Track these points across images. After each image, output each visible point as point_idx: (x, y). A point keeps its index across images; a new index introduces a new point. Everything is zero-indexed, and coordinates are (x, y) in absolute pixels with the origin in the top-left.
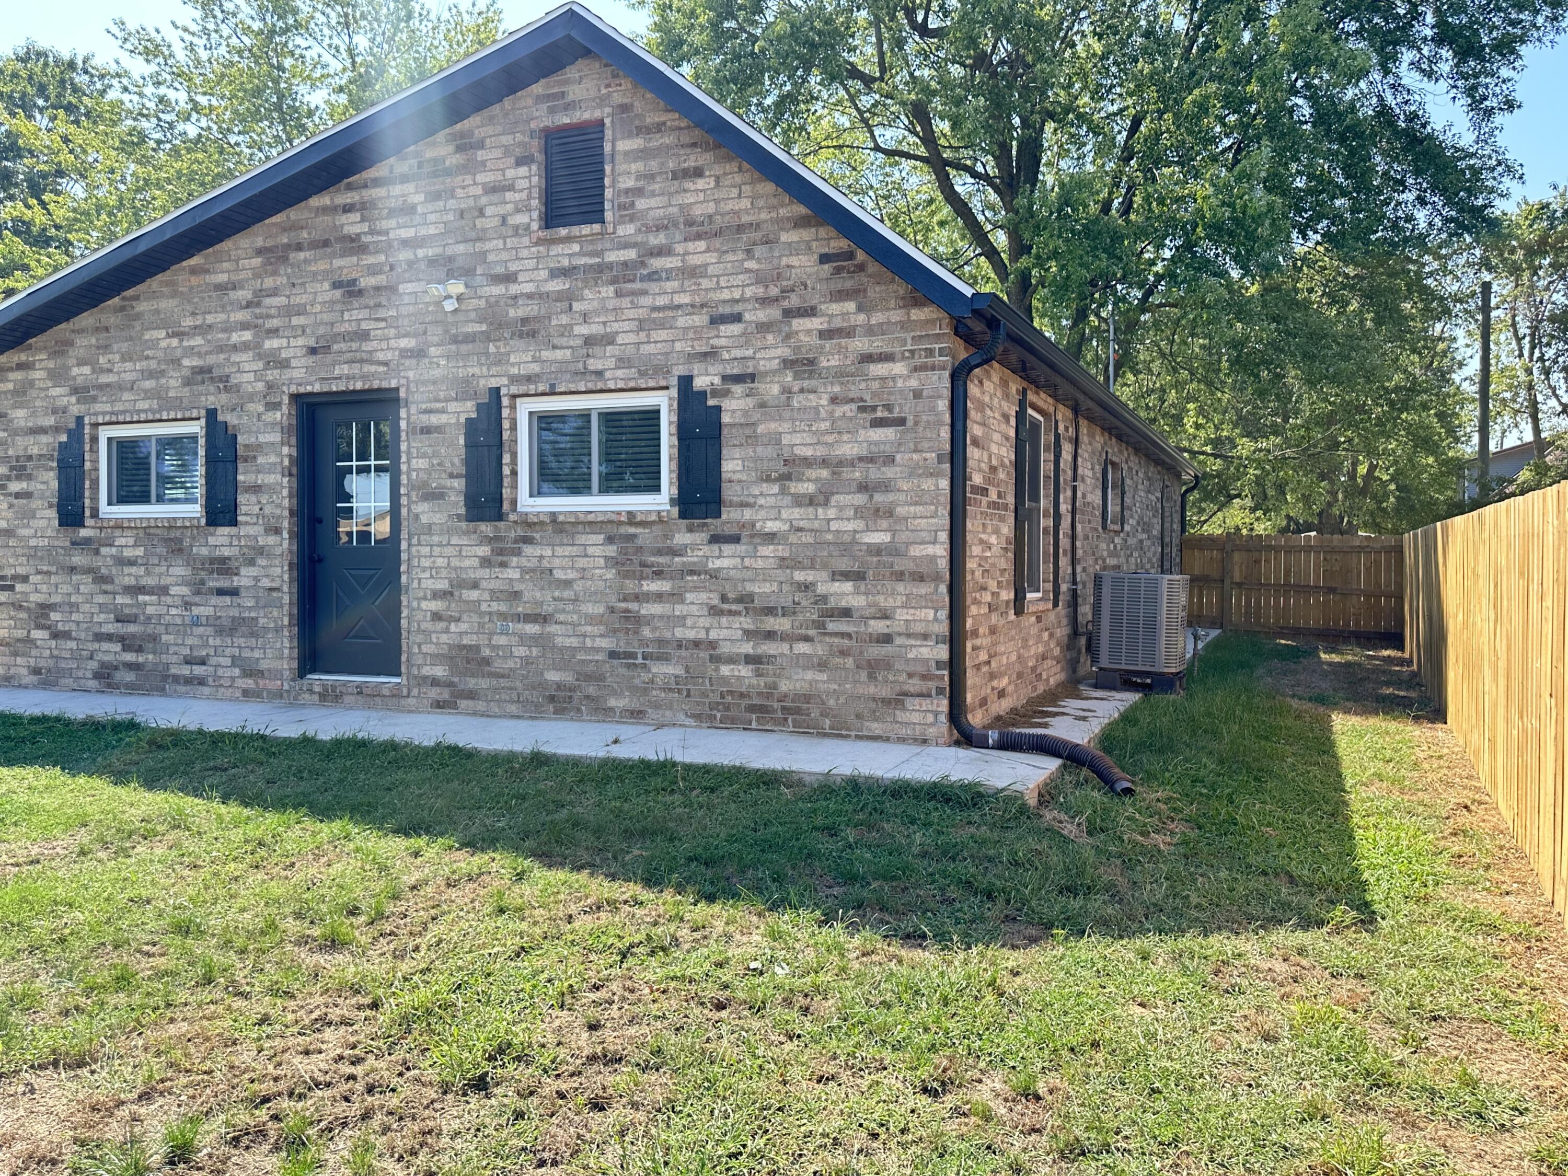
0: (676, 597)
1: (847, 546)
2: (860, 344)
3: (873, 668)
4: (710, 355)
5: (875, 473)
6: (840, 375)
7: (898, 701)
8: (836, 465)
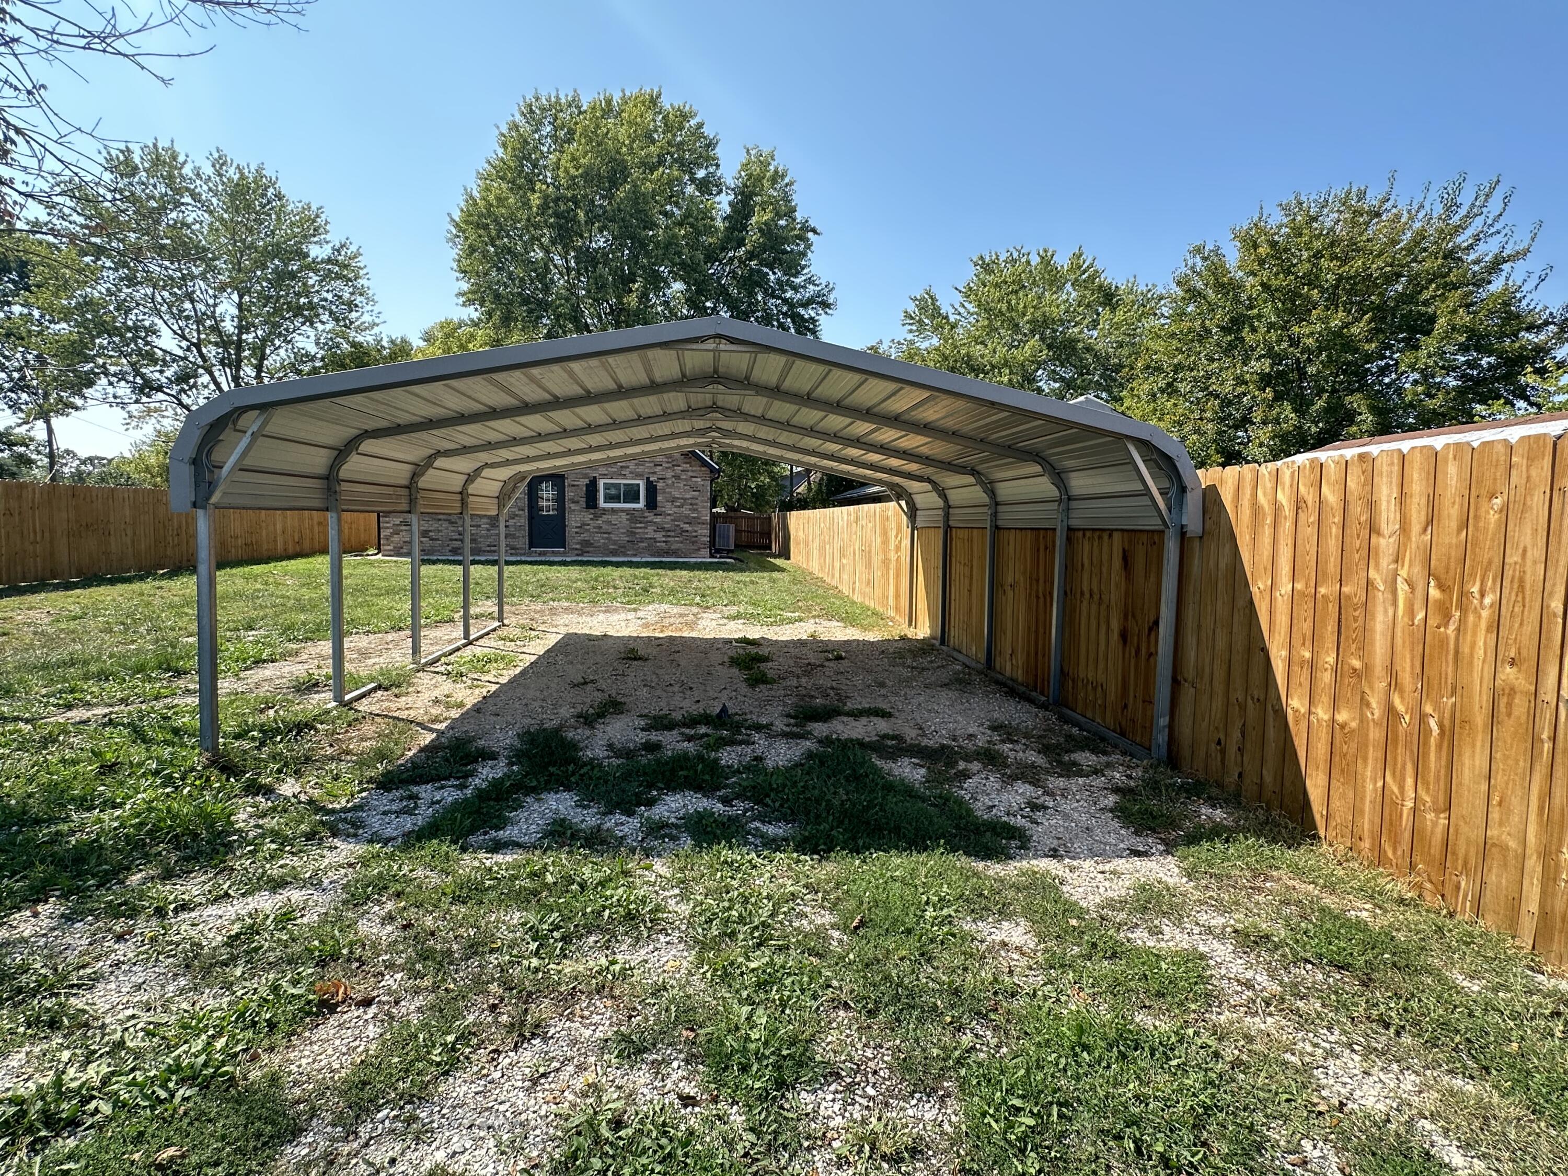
0: (645, 528)
1: (687, 517)
2: (690, 474)
3: (693, 543)
4: (654, 473)
5: (694, 501)
6: (686, 480)
7: (699, 550)
8: (685, 499)
